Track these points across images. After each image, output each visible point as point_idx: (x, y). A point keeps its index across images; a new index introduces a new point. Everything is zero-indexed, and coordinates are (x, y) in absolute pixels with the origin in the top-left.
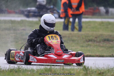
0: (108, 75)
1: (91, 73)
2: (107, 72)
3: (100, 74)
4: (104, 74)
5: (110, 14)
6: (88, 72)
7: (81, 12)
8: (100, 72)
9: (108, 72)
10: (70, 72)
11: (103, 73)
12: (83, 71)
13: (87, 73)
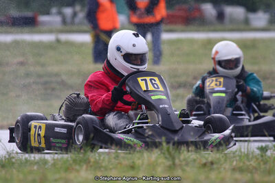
0: (225, 168)
1: (184, 163)
2: (223, 160)
3: (205, 165)
4: (215, 166)
5: (227, 20)
6: (177, 161)
7: (158, 17)
8: (204, 161)
9: (226, 160)
10: (133, 162)
11: (212, 163)
12: (164, 161)
13: (174, 164)
